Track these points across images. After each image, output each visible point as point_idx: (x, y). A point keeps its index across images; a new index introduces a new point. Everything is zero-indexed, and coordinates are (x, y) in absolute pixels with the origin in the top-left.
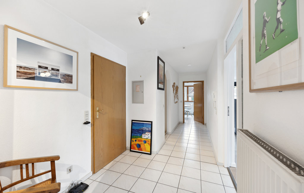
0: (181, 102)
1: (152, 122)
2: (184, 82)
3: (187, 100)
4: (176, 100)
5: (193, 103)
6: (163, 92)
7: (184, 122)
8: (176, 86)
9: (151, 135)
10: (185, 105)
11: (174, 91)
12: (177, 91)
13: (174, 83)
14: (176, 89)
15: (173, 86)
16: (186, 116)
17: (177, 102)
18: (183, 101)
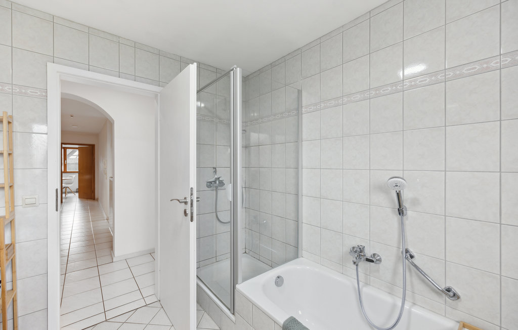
10: (63, 178)
16: (64, 196)
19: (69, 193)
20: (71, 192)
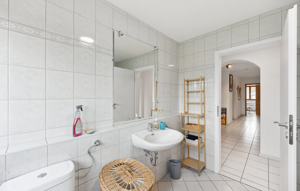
0: (243, 99)
1: (226, 108)
2: (246, 85)
3: (249, 99)
4: (239, 98)
5: (255, 101)
6: (232, 93)
7: (246, 115)
8: (239, 88)
9: (226, 115)
10: (247, 103)
11: (238, 91)
12: (240, 91)
13: (238, 86)
14: (239, 90)
15: (238, 88)
16: (248, 112)
17: (240, 99)
18: (245, 99)
19: (251, 111)
20: (252, 111)
